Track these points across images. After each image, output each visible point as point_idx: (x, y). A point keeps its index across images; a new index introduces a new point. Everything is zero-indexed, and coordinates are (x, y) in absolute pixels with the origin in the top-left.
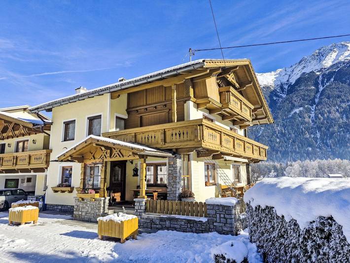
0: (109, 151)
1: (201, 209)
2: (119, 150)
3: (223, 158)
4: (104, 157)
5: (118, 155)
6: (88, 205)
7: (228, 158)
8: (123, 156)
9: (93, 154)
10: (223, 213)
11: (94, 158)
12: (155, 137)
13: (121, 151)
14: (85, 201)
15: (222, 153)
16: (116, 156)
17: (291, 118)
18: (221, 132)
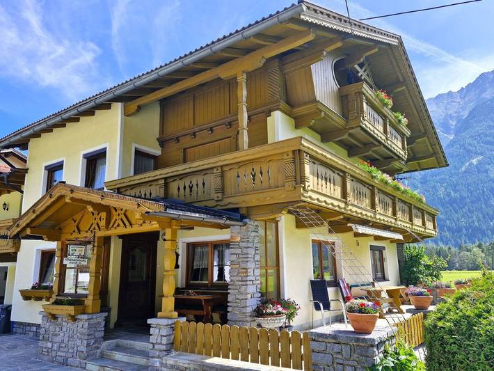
0: (103, 215)
1: (298, 349)
2: (123, 212)
3: (350, 229)
4: (97, 228)
5: (121, 224)
6: (64, 329)
7: (362, 229)
8: (131, 224)
9: (77, 223)
10: (350, 363)
11: (79, 231)
12: (204, 184)
13: (128, 214)
14: (60, 320)
15: (349, 219)
16: (118, 225)
17: (465, 172)
18: (344, 172)
